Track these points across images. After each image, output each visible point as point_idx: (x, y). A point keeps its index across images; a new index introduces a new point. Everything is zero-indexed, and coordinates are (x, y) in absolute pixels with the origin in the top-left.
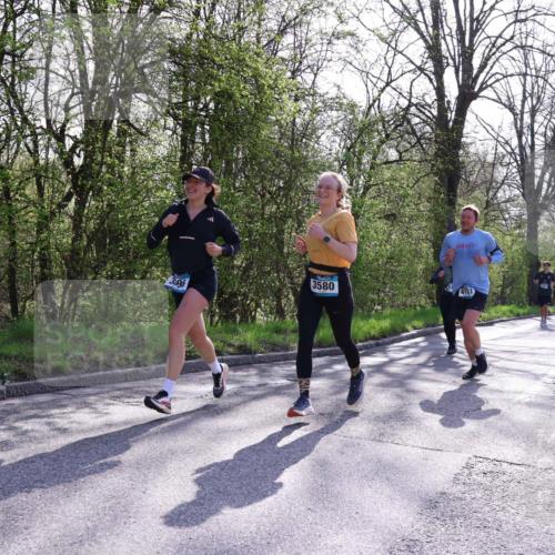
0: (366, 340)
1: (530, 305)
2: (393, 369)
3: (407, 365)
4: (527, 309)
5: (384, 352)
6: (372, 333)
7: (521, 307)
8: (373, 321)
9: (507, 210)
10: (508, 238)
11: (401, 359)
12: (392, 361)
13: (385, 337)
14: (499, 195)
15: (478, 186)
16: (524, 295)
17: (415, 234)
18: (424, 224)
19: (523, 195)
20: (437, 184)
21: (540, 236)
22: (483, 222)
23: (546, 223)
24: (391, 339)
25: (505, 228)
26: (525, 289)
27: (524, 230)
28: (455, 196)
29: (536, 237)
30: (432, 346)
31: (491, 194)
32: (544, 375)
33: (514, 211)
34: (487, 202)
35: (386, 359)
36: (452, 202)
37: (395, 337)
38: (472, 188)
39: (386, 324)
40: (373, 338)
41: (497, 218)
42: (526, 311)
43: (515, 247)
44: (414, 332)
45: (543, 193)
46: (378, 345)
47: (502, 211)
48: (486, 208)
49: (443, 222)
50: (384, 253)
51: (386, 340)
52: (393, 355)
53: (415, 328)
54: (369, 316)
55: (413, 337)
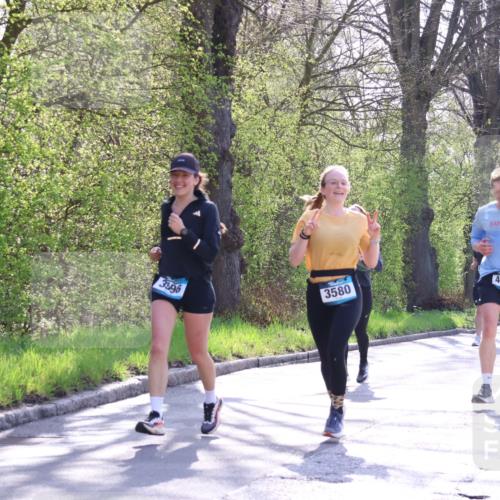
0: (16, 404)
1: (410, 310)
2: (75, 474)
3: (114, 461)
4: (405, 319)
5: (60, 432)
6: (30, 387)
7: (390, 316)
8: (31, 357)
9: (356, 87)
10: (358, 154)
11: (98, 448)
12: (76, 454)
13: (61, 394)
14: (336, 50)
15: (287, 28)
16: (395, 288)
17: (135, 143)
18: (156, 120)
19: (394, 51)
20: (186, 22)
21: (432, 149)
22: (297, 116)
23: (446, 117)
24: (77, 398)
25: (351, 130)
26: (399, 272)
27: (394, 134)
28: (230, 52)
29: (422, 150)
30: (178, 414)
31: (318, 47)
32: (436, 475)
33: (372, 90)
34: (308, 67)
35: (63, 450)
36: (223, 69)
37: (88, 395)
38: (272, 33)
39: (64, 363)
40: (32, 398)
41: (330, 105)
42: (401, 324)
43: (374, 175)
44: (134, 380)
45: (440, 45)
46: (43, 415)
47: (343, 89)
48: (305, 82)
49: (203, 114)
50: (58, 189)
51: (63, 402)
52: (79, 439)
53: (136, 371)
54: (23, 346)
55: (131, 392)
